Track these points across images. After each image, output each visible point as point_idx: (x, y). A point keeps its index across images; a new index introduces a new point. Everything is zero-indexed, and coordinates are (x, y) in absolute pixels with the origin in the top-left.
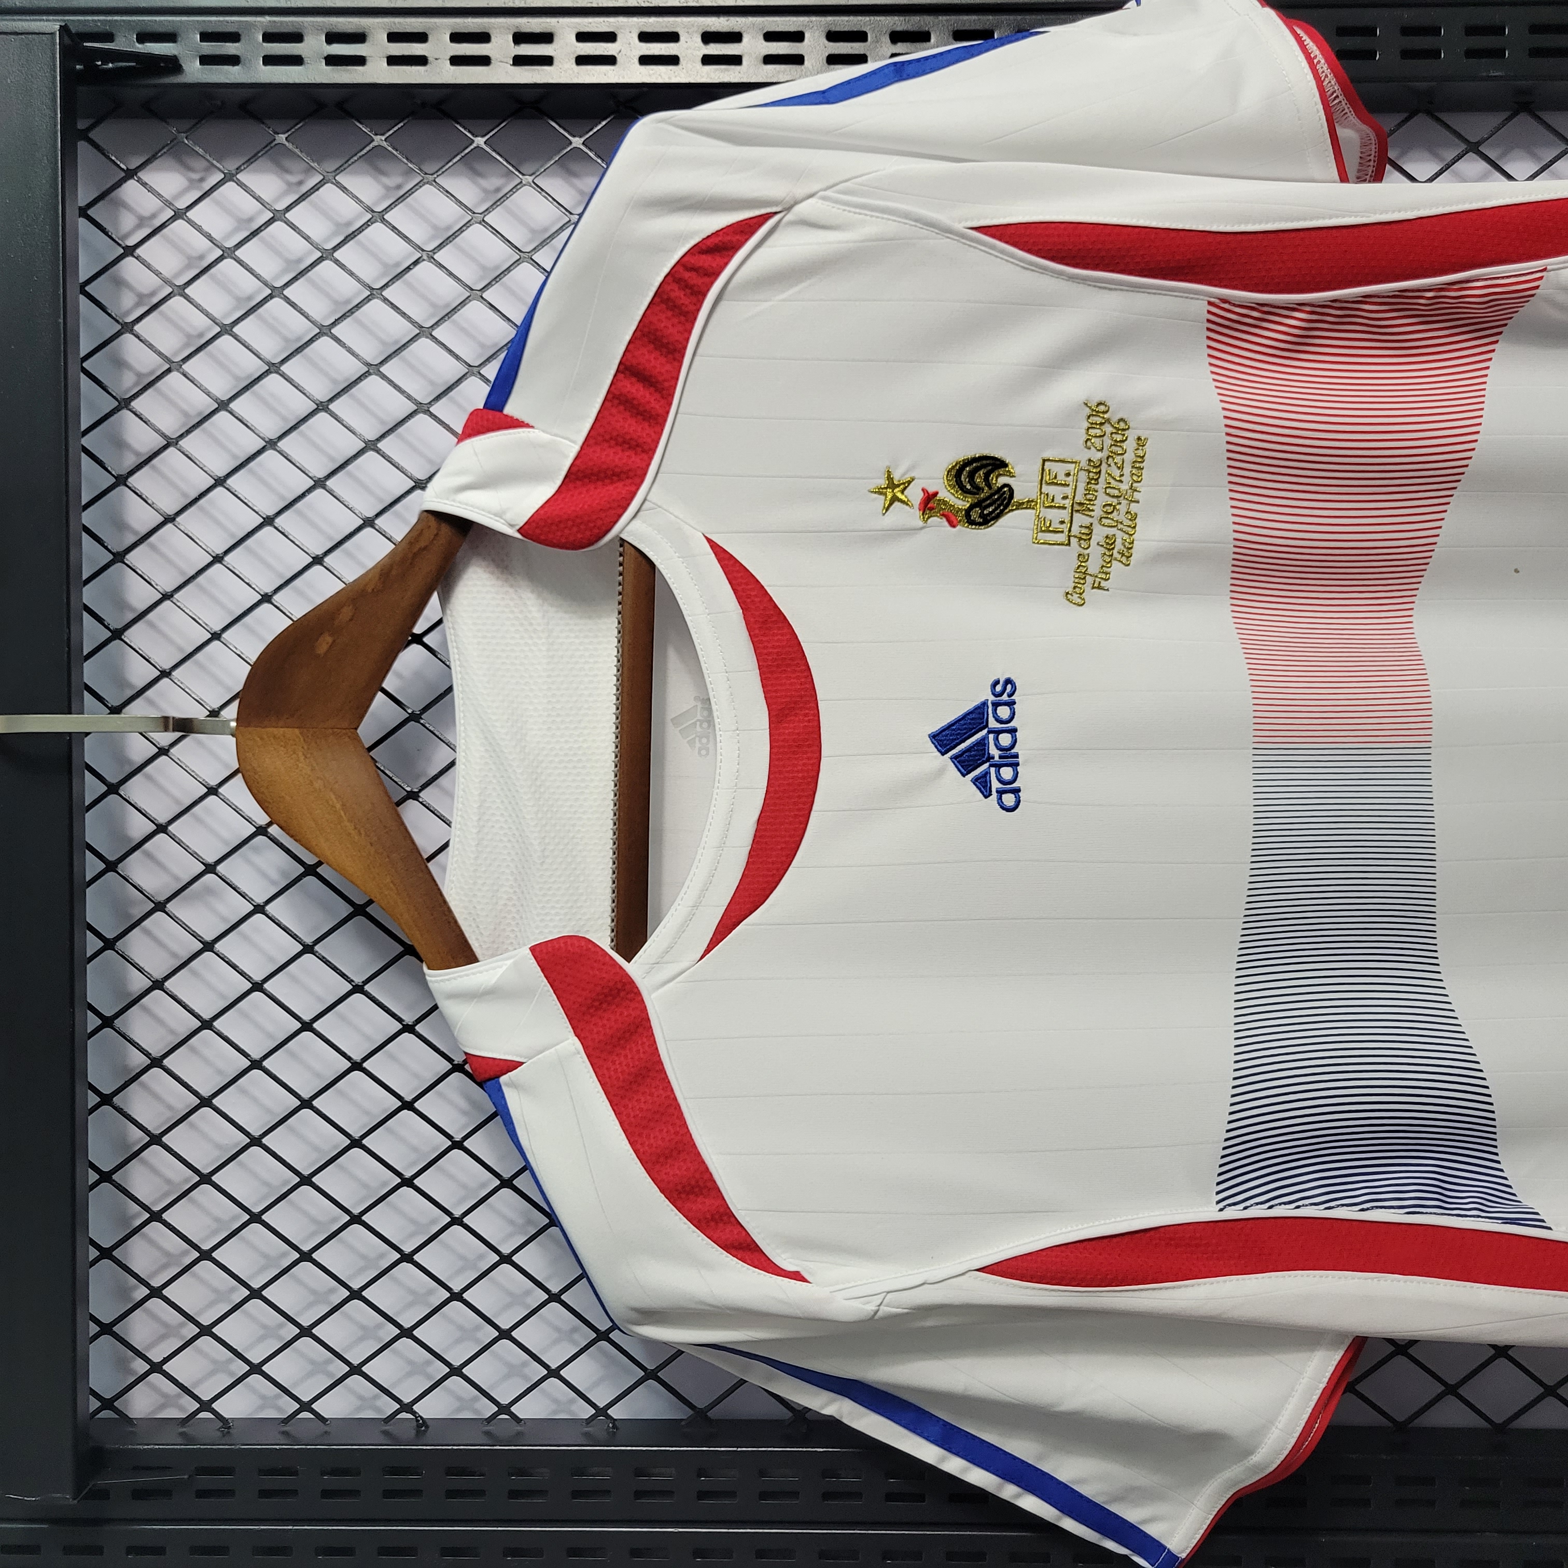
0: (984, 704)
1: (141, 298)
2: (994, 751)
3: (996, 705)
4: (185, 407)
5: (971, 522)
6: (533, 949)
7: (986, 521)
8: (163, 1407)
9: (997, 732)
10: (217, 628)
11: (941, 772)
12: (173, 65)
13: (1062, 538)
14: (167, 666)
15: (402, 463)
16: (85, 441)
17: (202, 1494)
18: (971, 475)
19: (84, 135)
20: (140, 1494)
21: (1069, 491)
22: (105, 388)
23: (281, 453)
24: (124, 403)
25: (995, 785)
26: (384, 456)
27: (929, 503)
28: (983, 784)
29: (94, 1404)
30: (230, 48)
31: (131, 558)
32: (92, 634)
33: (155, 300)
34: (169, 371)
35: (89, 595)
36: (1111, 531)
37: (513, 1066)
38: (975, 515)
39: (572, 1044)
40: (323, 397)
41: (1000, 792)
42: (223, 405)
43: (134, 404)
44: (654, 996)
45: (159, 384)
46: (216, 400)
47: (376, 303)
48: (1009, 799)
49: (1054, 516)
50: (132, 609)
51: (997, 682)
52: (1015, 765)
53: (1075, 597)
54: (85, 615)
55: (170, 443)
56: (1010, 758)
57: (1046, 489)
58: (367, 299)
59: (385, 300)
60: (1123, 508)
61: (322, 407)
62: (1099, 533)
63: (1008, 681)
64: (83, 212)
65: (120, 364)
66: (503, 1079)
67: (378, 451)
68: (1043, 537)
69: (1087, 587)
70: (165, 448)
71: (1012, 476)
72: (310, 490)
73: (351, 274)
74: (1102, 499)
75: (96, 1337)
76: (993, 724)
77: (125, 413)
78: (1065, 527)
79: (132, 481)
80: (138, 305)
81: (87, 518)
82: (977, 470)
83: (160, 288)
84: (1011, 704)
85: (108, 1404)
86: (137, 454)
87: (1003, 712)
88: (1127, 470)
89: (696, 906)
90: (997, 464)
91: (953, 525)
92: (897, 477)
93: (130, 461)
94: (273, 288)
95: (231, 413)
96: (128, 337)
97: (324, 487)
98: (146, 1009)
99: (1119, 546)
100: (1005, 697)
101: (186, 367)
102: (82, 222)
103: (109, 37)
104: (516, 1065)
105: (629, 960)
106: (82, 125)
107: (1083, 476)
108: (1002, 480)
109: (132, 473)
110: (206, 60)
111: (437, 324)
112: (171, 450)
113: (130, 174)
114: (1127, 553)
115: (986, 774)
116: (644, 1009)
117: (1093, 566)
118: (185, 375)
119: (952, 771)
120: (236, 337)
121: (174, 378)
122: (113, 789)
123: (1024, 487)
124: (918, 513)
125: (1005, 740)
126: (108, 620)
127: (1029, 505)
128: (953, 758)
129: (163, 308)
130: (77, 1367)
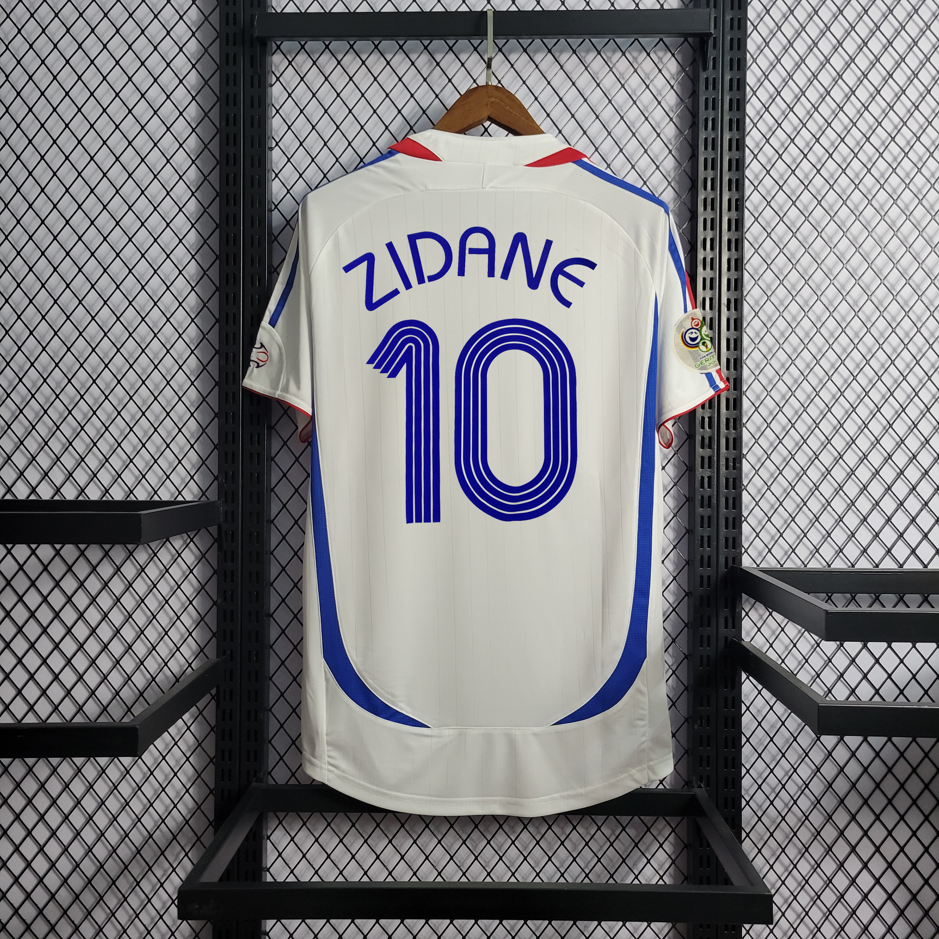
8: (275, 66)
10: (527, 83)
12: (705, 69)
14: (515, 66)
16: (587, 40)
17: (252, 77)
19: (686, 40)
20: (252, 58)
23: (583, 103)
29: (279, 43)
30: (711, 87)
31: (549, 55)
32: (525, 42)
35: (538, 41)
50: (534, 56)
64: (661, 40)
72: (571, 112)
75: (300, 44)
77: (596, 53)
79: (574, 55)
81: (562, 41)
85: (278, 47)
96: (621, 54)
98: (404, 59)
102: (658, 39)
103: (715, 47)
106: (690, 39)
110: (707, 79)
113: (673, 55)
122: (475, 49)
126: (529, 47)
130: (291, 37)
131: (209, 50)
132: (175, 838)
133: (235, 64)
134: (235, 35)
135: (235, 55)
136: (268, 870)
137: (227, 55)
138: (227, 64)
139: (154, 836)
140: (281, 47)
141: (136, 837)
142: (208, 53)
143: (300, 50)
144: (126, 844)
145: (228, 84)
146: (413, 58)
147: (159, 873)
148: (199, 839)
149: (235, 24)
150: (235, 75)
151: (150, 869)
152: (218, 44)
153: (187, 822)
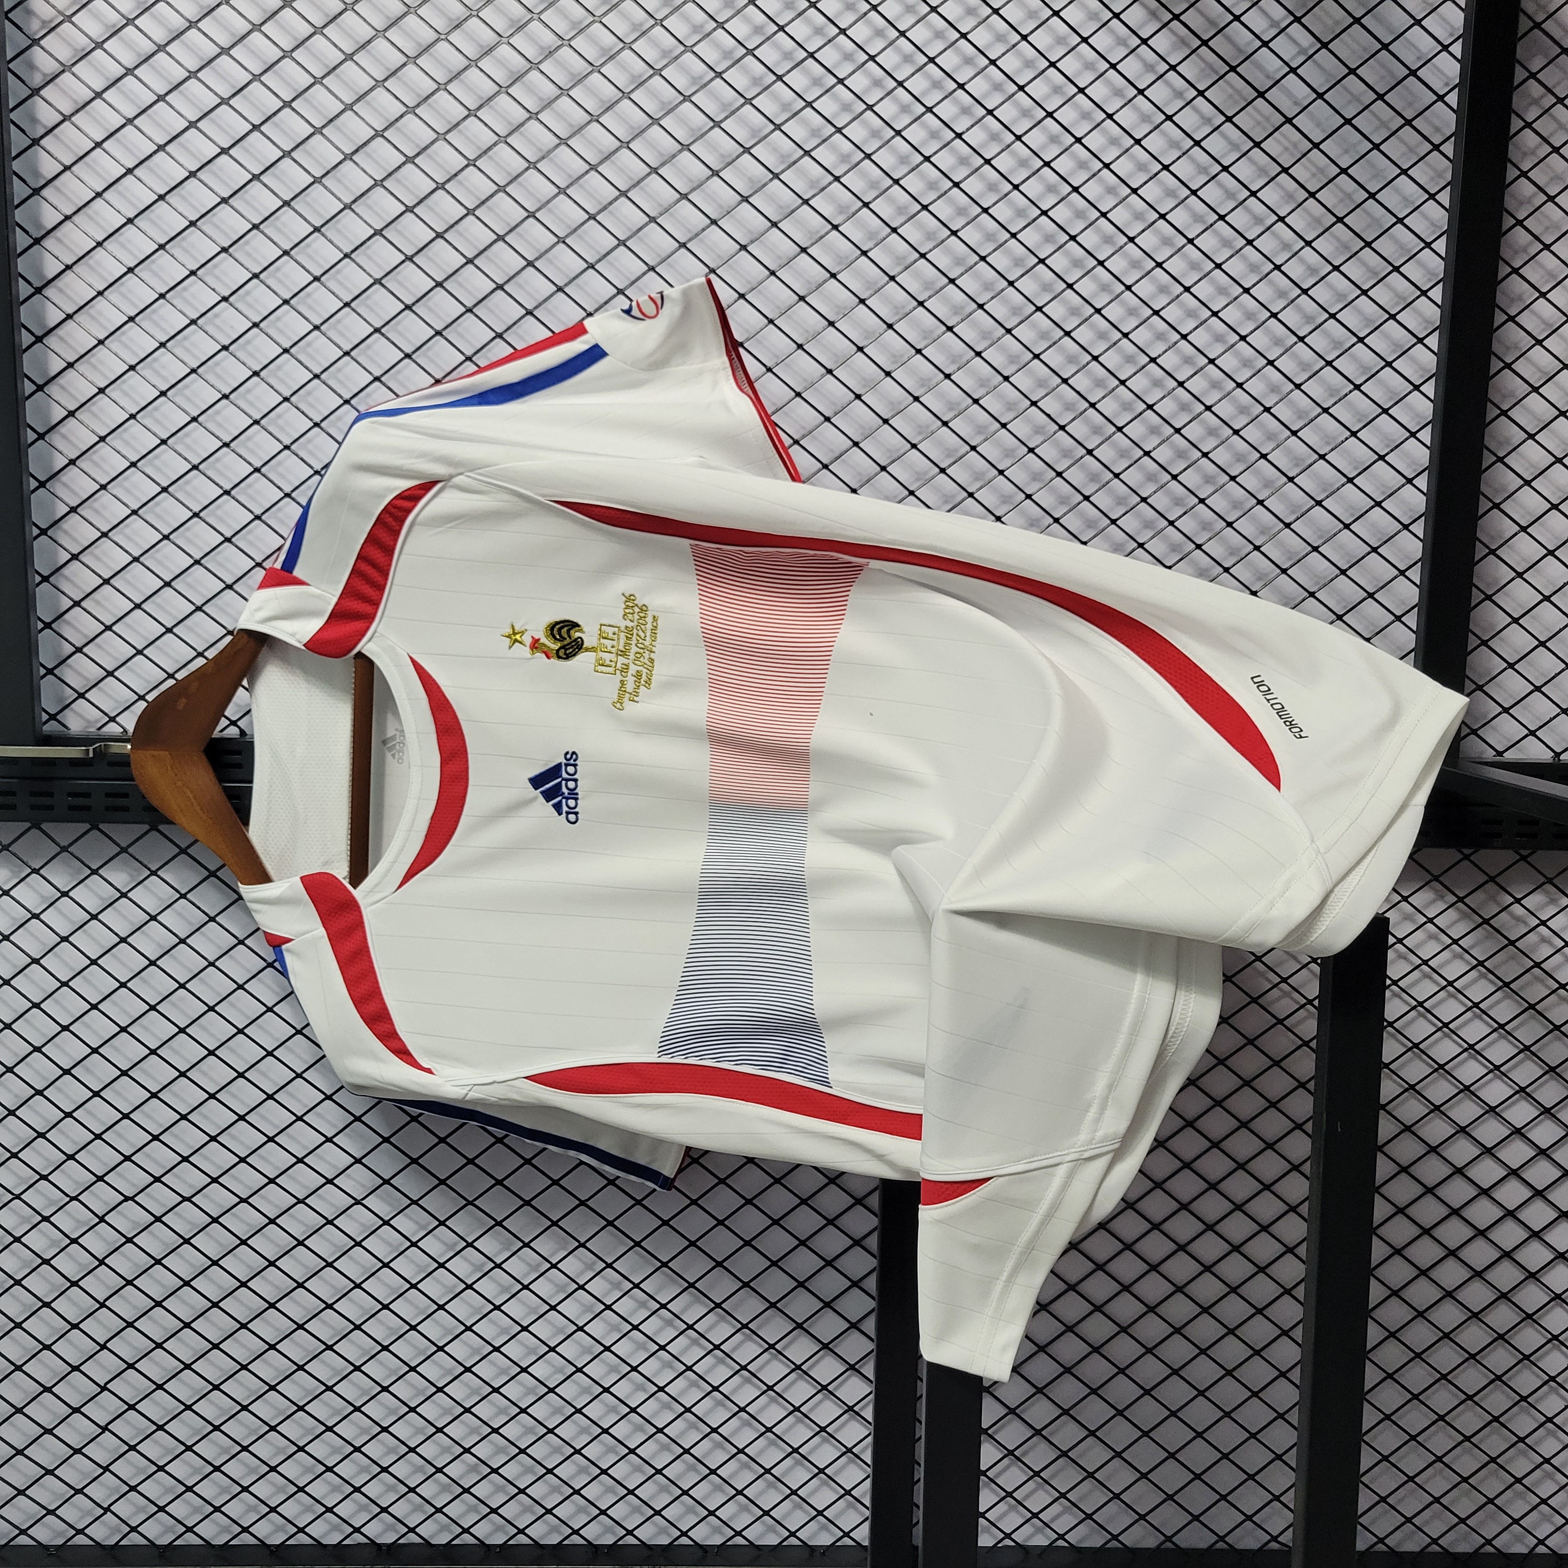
0: (560, 764)
1: (44, 23)
2: (564, 790)
3: (566, 765)
4: (75, 97)
5: (559, 657)
6: (302, 878)
7: (568, 657)
9: (567, 780)
11: (535, 798)
13: (611, 670)
15: (212, 137)
18: (560, 630)
21: (614, 643)
22: (23, 82)
23: (136, 127)
24: (36, 92)
25: (565, 809)
26: (201, 131)
27: (535, 645)
28: (558, 808)
32: (21, 239)
33: (53, 25)
34: (63, 71)
36: (640, 668)
37: (288, 940)
38: (561, 653)
39: (322, 931)
40: (162, 92)
41: (568, 813)
42: (98, 95)
43: (42, 92)
44: (369, 909)
45: (57, 81)
46: (94, 91)
47: (193, 31)
48: (572, 817)
49: (607, 657)
51: (567, 753)
52: (576, 799)
53: (618, 705)
54: (17, 229)
55: (66, 118)
56: (573, 794)
57: (602, 641)
58: (188, 28)
59: (199, 29)
60: (646, 655)
61: (161, 98)
62: (633, 669)
63: (574, 753)
65: (32, 67)
66: (284, 947)
67: (198, 128)
68: (600, 668)
69: (626, 700)
70: (62, 122)
71: (581, 631)
72: (155, 152)
73: (177, 11)
74: (634, 649)
76: (565, 775)
77: (36, 98)
78: (613, 664)
79: (42, 142)
80: (42, 28)
82: (562, 627)
83: (56, 17)
84: (575, 766)
85: (53, 717)
86: (45, 127)
87: (571, 769)
88: (648, 633)
89: (394, 862)
90: (574, 625)
91: (548, 657)
92: (517, 629)
93: (41, 131)
94: (128, 19)
95: (104, 100)
96: (36, 49)
97: (164, 150)
99: (644, 677)
100: (572, 762)
101: (74, 69)
104: (289, 940)
105: (355, 888)
107: (622, 635)
108: (578, 635)
109: (42, 137)
111: (233, 46)
112: (67, 123)
114: (648, 683)
115: (560, 802)
116: (361, 917)
117: (630, 687)
118: (74, 74)
119: (541, 799)
120: (105, 50)
121: (67, 76)
123: (589, 640)
124: (528, 649)
125: (571, 785)
127: (593, 649)
128: (542, 793)
129: (58, 30)
130: (33, 694)
131: (64, 843)
132: (1486, 922)
133: (87, 795)
134: (34, 794)
135: (69, 795)
136: (1558, 755)
137: (71, 808)
138: (87, 808)
139: (1481, 959)
140: (53, 712)
141: (1479, 990)
142: (71, 844)
143: (56, 676)
144: (1491, 1007)
145: (125, 809)
146: (61, 462)
147: (1546, 951)
148: (1492, 879)
149: (13, 794)
150: (108, 795)
151: (1538, 965)
152: (50, 824)
153: (1461, 900)
